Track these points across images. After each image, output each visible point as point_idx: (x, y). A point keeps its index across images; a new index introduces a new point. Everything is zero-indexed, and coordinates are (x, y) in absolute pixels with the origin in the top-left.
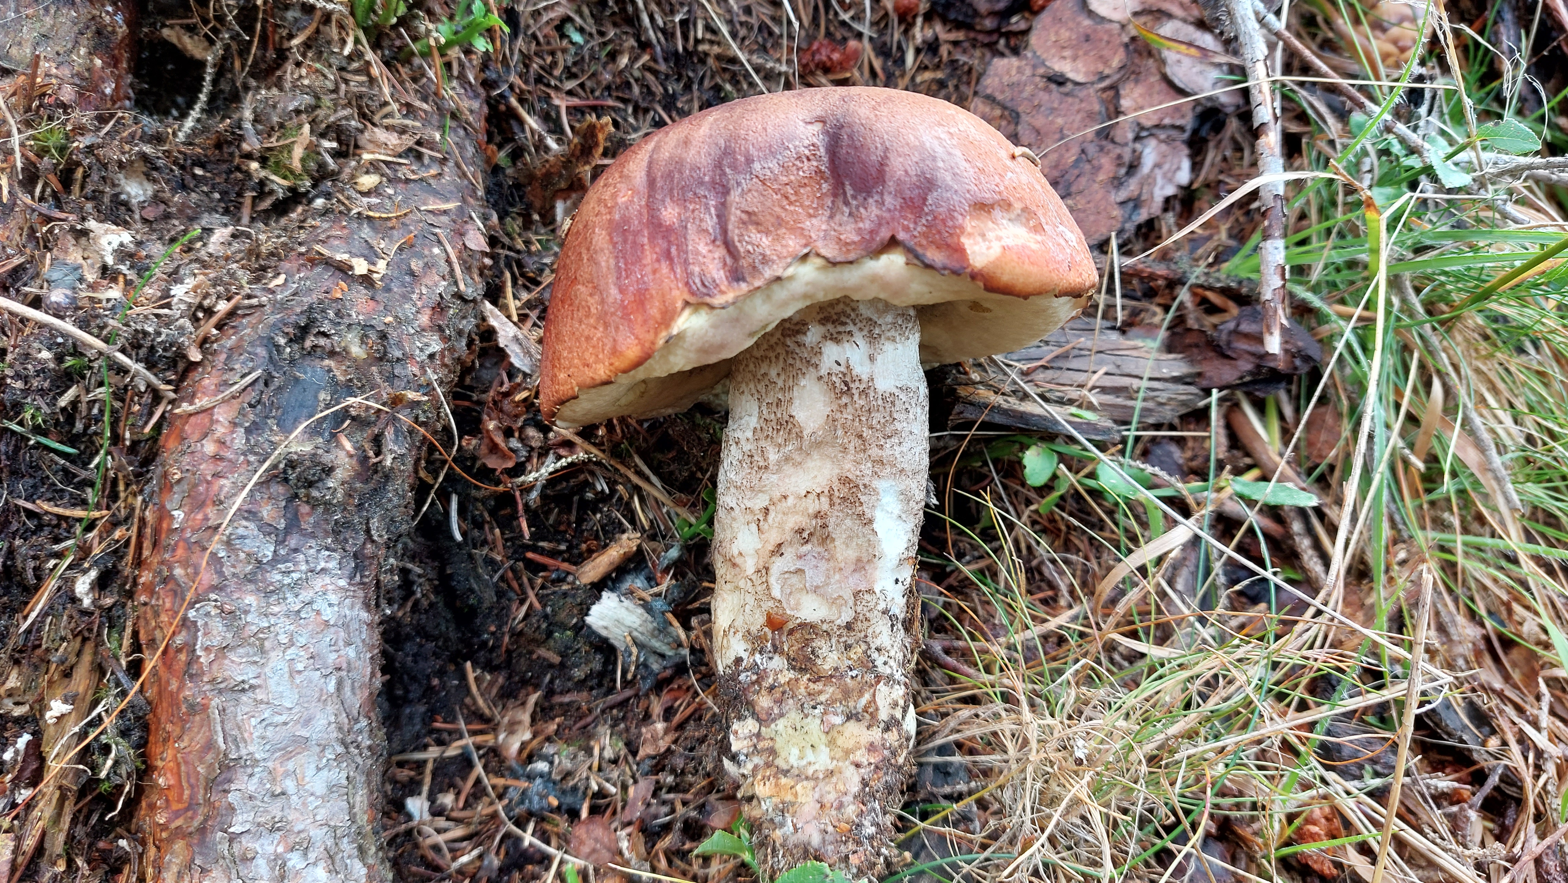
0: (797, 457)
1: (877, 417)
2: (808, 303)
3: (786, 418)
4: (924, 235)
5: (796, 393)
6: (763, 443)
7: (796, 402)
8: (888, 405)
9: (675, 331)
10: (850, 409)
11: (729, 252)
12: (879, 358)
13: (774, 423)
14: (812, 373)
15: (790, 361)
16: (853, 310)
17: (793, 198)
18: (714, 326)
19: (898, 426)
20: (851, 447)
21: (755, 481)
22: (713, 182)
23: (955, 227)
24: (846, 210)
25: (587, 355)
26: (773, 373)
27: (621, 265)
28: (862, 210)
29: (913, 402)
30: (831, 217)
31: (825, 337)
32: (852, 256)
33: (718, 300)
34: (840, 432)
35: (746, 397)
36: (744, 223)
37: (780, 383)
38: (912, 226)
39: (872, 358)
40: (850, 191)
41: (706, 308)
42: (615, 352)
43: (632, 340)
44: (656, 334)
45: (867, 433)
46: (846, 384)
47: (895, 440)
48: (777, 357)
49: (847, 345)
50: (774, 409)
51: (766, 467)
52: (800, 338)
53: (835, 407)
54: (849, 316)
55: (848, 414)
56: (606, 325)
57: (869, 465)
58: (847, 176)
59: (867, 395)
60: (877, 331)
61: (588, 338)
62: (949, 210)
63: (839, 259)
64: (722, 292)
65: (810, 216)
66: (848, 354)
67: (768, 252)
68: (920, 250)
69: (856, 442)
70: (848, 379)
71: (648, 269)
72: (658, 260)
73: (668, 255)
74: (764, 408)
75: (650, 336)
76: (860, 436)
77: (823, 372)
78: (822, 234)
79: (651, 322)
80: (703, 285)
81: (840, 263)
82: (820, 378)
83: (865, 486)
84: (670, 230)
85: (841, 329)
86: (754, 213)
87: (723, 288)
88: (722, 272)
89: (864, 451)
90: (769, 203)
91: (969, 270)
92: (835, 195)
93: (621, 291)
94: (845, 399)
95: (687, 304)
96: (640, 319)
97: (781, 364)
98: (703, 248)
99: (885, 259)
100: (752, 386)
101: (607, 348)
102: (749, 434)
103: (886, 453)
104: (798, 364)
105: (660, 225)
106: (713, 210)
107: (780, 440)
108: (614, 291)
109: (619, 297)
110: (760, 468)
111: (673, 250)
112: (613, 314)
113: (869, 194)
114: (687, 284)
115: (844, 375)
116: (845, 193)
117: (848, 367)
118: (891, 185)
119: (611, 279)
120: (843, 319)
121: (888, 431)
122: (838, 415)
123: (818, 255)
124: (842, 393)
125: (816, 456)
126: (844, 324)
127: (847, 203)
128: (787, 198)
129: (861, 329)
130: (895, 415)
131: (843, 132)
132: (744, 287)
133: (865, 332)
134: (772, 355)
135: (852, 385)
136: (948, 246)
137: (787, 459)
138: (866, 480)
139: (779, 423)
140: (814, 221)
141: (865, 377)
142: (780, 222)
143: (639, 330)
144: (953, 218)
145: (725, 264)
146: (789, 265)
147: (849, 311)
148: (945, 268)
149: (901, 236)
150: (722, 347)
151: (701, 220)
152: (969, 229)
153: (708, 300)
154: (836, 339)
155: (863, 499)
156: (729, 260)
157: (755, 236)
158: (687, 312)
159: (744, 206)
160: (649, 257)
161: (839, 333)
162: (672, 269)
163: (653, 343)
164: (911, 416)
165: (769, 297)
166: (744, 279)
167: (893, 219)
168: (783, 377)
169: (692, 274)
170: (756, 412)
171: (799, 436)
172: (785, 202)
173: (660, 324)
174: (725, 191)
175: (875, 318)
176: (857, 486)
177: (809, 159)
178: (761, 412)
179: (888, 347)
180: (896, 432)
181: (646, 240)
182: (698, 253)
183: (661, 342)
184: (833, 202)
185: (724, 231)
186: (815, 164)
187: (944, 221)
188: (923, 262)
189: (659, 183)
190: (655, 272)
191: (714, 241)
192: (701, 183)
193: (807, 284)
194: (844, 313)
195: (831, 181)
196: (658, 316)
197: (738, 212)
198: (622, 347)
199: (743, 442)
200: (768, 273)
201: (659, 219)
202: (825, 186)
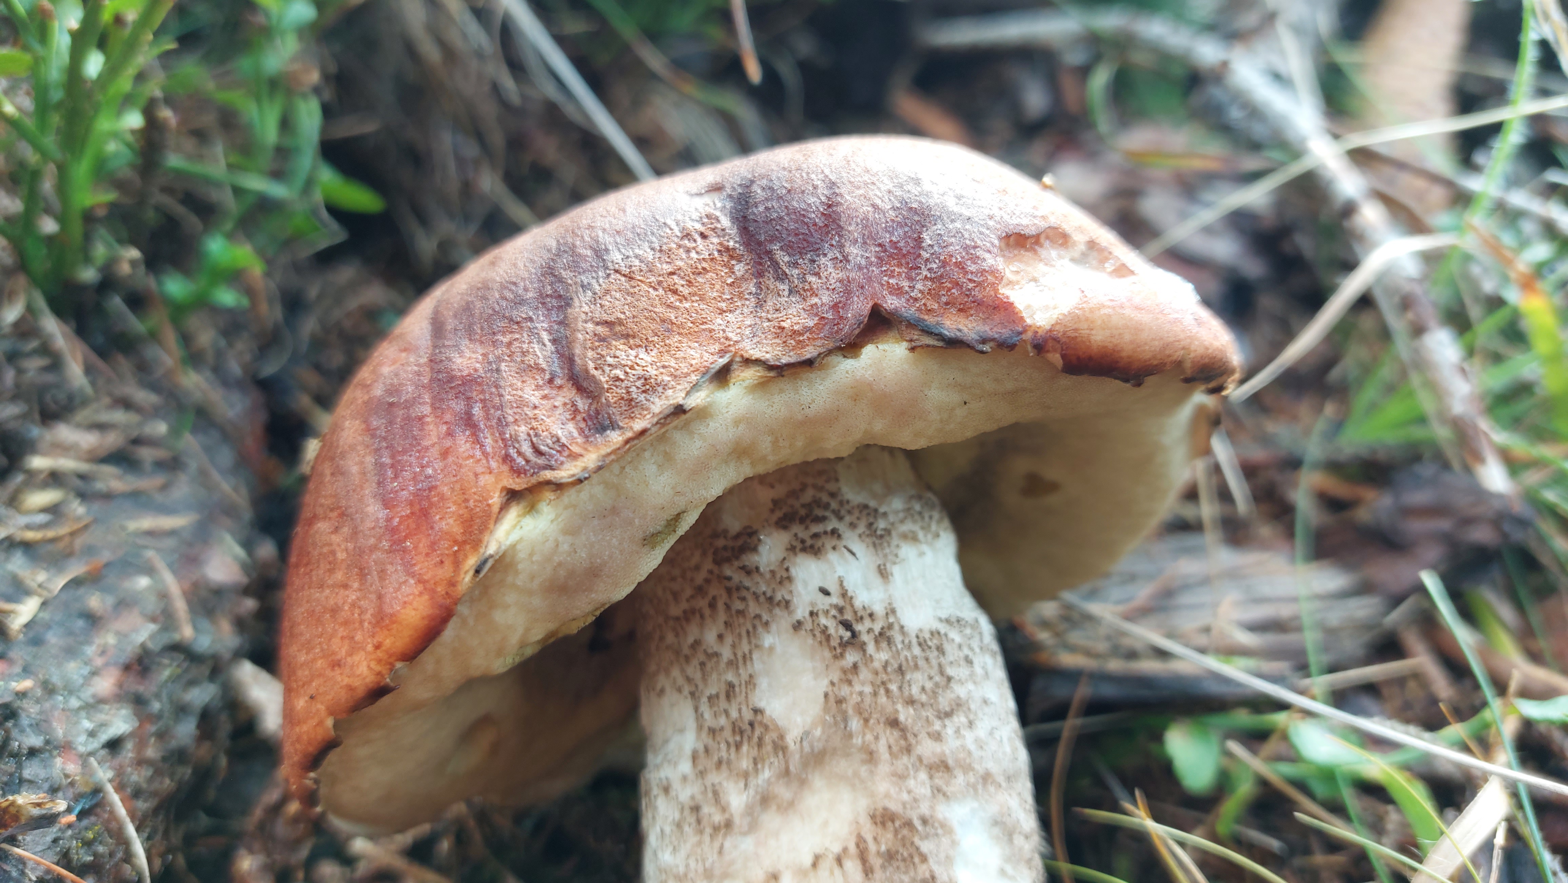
0: (783, 792)
1: (918, 681)
2: (747, 470)
3: (748, 715)
4: (933, 294)
5: (758, 664)
6: (713, 778)
7: (763, 683)
8: (933, 655)
9: (492, 549)
10: (865, 674)
11: (580, 389)
12: (896, 571)
13: (727, 734)
14: (782, 622)
15: (738, 605)
16: (833, 495)
17: (686, 291)
18: (571, 531)
19: (960, 691)
20: (882, 748)
21: (712, 857)
22: (542, 297)
23: (983, 272)
24: (784, 287)
25: (336, 643)
26: (710, 637)
27: (386, 460)
28: (812, 279)
29: (975, 644)
30: (760, 304)
31: (792, 549)
32: (809, 352)
33: (566, 472)
34: (855, 724)
35: (671, 696)
36: (602, 339)
37: (726, 653)
38: (905, 284)
39: (883, 573)
40: (783, 258)
41: (549, 495)
42: (382, 620)
43: (411, 587)
44: (457, 564)
45: (905, 714)
46: (847, 625)
47: (960, 719)
48: (712, 605)
49: (832, 556)
50: (723, 704)
51: (728, 824)
52: (751, 559)
53: (836, 676)
54: (827, 506)
55: (863, 685)
56: (363, 574)
57: (923, 776)
58: (773, 239)
59: (889, 641)
60: (881, 524)
61: (334, 611)
62: (966, 248)
63: (785, 360)
64: (574, 456)
65: (722, 312)
66: (840, 571)
67: (652, 372)
68: (930, 320)
69: (887, 737)
70: (848, 616)
71: (434, 452)
72: (450, 434)
73: (469, 422)
74: (705, 708)
75: (446, 571)
76: (894, 723)
77: (801, 612)
78: (748, 332)
79: (444, 544)
80: (538, 452)
81: (789, 366)
82: (798, 626)
83: (925, 821)
84: (470, 381)
85: (816, 528)
86: (620, 322)
87: (575, 449)
88: (571, 426)
89: (908, 750)
90: (644, 303)
91: (1028, 336)
92: (760, 274)
93: (387, 504)
94: (851, 657)
95: (513, 496)
96: (423, 545)
97: (722, 616)
98: (532, 395)
99: (869, 351)
100: (676, 672)
101: (368, 616)
102: (686, 767)
103: (950, 746)
104: (753, 608)
105: (452, 378)
106: (545, 336)
107: (745, 764)
108: (374, 510)
109: (382, 514)
110: (716, 829)
111: (477, 411)
112: (374, 548)
113: (818, 251)
114: (507, 458)
115: (841, 610)
116: (775, 264)
117: (844, 594)
118: (853, 229)
119: (369, 489)
120: (819, 512)
121: (944, 703)
122: (845, 691)
123: (748, 362)
124: (844, 645)
125: (818, 781)
126: (822, 519)
127: (782, 277)
128: (675, 292)
129: (853, 526)
130: (950, 671)
131: (756, 188)
132: (615, 438)
133: (862, 528)
134: (702, 603)
135: (858, 627)
136: (979, 303)
137: (765, 800)
138: (924, 809)
139: (736, 729)
140: (730, 317)
141: (879, 609)
142: (669, 327)
143: (424, 566)
144: (975, 259)
145: (576, 411)
146: (695, 387)
147: (825, 498)
148: (984, 341)
149: (891, 303)
150: (594, 573)
151: (524, 353)
152: (1009, 275)
153: (548, 475)
154: (813, 549)
155: (925, 846)
156: (582, 404)
157: (624, 353)
158: (513, 513)
159: (599, 314)
160: (434, 432)
161: (816, 536)
162: (477, 441)
163: (452, 583)
164: (978, 670)
165: (668, 458)
166: (614, 426)
167: (869, 279)
168: (729, 640)
169: (515, 439)
170: (691, 723)
171: (780, 747)
172: (672, 298)
173: (462, 544)
174: (564, 302)
175: (872, 504)
176: (909, 824)
177: (704, 236)
178: (699, 716)
179: (907, 551)
180: (959, 705)
181: (427, 410)
182: (521, 403)
183: (467, 578)
184: (759, 286)
185: (568, 360)
186: (716, 240)
187: (960, 265)
188: (940, 337)
189: (450, 324)
190: (445, 454)
191: (551, 381)
192: (519, 302)
193: (737, 422)
194: (817, 503)
195: (748, 257)
196: (457, 530)
197: (590, 326)
198: (393, 606)
199: (676, 785)
200: (659, 405)
201: (449, 371)
202: (740, 269)
